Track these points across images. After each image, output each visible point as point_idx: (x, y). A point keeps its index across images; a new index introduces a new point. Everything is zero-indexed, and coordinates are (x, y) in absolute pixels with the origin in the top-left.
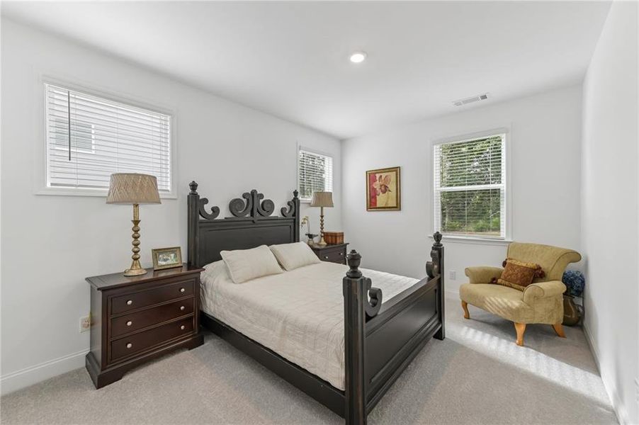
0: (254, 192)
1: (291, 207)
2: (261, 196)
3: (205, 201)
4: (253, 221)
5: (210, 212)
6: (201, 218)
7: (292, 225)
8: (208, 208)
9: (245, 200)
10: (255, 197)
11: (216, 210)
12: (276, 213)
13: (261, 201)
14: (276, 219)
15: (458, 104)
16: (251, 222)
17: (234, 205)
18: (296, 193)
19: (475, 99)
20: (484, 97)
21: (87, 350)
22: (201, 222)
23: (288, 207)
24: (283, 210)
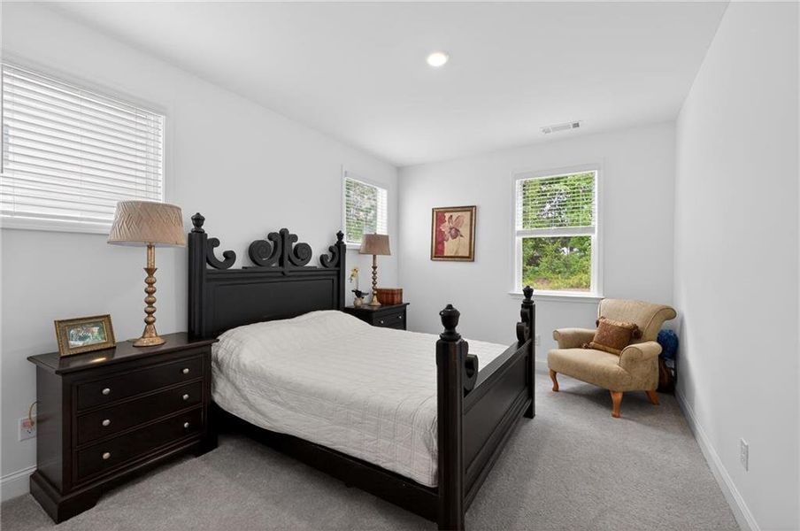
0: (284, 233)
1: (334, 254)
2: (295, 238)
3: (216, 242)
4: (283, 273)
5: (222, 259)
6: (209, 267)
7: (335, 278)
8: (218, 253)
9: (271, 243)
10: (286, 238)
11: (229, 256)
12: (314, 262)
13: (294, 244)
14: (313, 269)
15: (546, 131)
16: (281, 275)
17: (255, 250)
18: (340, 235)
19: (567, 127)
20: (576, 125)
21: (32, 469)
22: (209, 272)
23: (330, 254)
24: (323, 258)
